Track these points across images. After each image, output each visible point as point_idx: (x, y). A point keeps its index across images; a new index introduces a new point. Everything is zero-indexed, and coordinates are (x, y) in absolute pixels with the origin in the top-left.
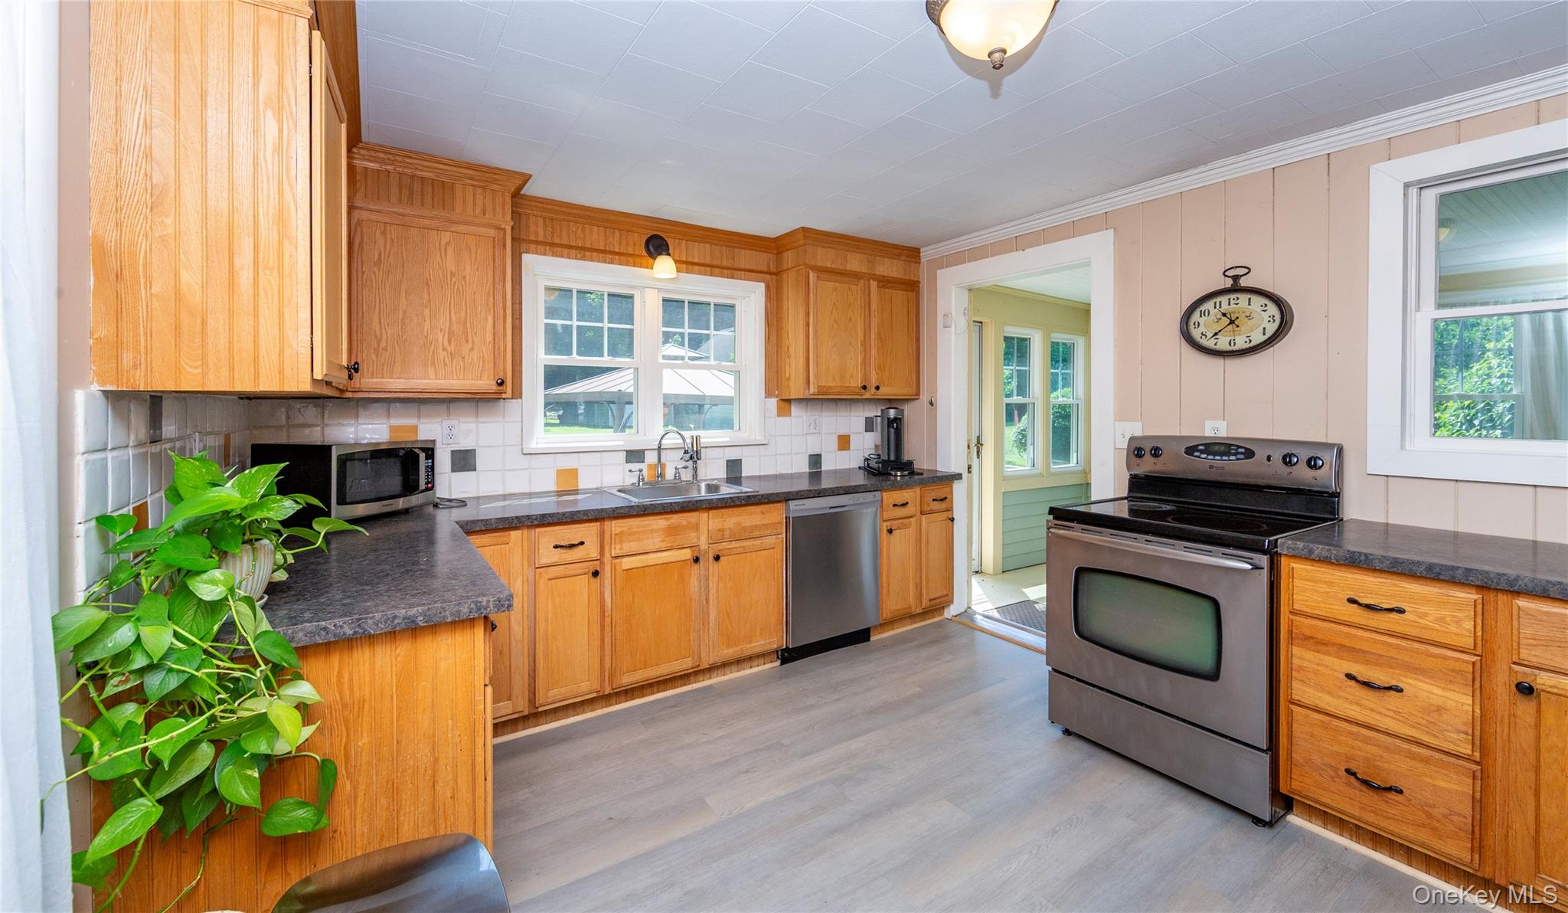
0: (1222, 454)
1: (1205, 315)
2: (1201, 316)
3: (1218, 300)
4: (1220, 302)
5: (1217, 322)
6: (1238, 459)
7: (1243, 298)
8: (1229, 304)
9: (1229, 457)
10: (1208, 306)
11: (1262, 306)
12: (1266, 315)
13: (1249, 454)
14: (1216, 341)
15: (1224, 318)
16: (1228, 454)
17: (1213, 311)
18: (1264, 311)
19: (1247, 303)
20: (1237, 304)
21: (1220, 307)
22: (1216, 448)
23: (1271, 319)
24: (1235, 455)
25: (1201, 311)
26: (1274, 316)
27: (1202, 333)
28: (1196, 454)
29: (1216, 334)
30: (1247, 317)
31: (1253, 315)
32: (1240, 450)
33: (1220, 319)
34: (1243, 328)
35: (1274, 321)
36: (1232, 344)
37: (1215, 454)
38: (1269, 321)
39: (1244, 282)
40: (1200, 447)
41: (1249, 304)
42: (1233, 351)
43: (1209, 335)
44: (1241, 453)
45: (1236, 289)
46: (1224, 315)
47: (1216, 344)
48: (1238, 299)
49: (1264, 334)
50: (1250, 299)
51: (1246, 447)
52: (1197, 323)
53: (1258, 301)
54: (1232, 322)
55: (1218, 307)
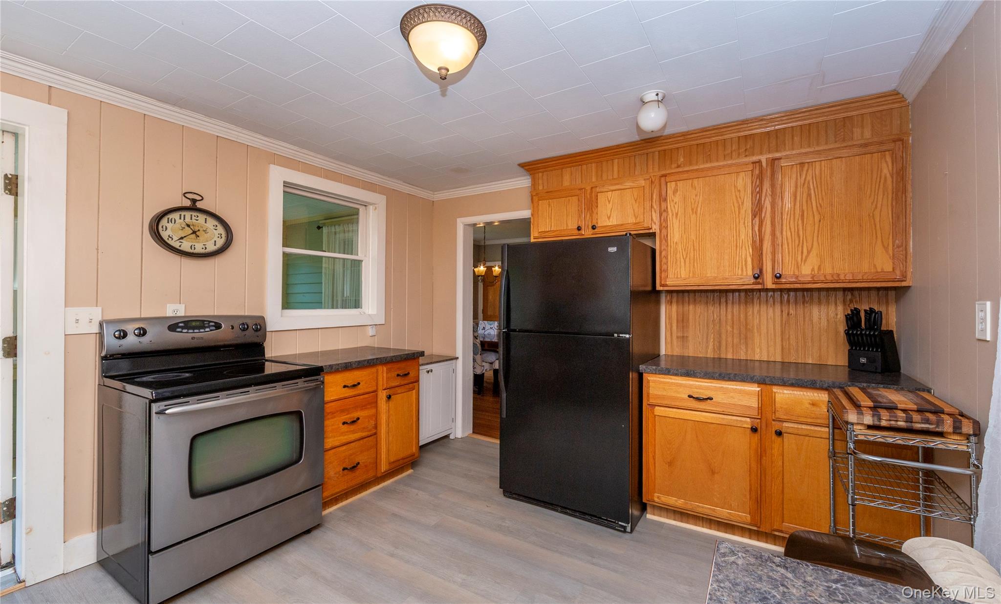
0: (199, 328)
1: (172, 222)
2: (168, 222)
3: (183, 213)
4: (184, 216)
5: (182, 230)
6: (211, 330)
7: (202, 217)
8: (191, 219)
9: (205, 329)
10: (175, 216)
11: (214, 226)
12: (216, 232)
13: (218, 326)
14: (181, 244)
15: (187, 228)
16: (204, 327)
17: (178, 221)
18: (216, 230)
19: (204, 222)
20: (197, 220)
21: (184, 219)
22: (194, 324)
23: (219, 236)
24: (209, 327)
25: (168, 218)
26: (221, 234)
27: (169, 236)
28: (178, 330)
29: (182, 238)
30: (204, 231)
31: (208, 230)
32: (211, 324)
33: (184, 228)
34: (201, 238)
35: (221, 238)
36: (193, 248)
37: (194, 328)
38: (218, 237)
39: (199, 205)
40: (180, 325)
41: (206, 223)
42: (193, 253)
43: (175, 238)
44: (213, 326)
45: (193, 208)
46: (188, 226)
47: (180, 246)
48: (198, 217)
49: (215, 245)
50: (206, 219)
51: (216, 321)
52: (164, 227)
53: (211, 222)
54: (194, 232)
55: (182, 218)
